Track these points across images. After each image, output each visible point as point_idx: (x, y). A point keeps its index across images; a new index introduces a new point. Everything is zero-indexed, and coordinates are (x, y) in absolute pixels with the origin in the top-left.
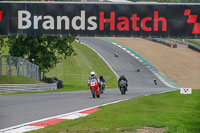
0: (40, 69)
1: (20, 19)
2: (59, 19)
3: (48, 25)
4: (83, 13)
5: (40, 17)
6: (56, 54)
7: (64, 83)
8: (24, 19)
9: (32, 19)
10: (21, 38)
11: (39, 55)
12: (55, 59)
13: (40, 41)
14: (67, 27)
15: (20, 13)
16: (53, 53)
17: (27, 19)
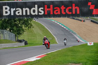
0: (15, 35)
1: (4, 10)
2: (24, 9)
3: (19, 13)
4: (36, 6)
5: (14, 9)
6: (23, 27)
7: (28, 42)
8: (6, 10)
9: (10, 10)
10: (5, 20)
11: (15, 28)
12: (23, 30)
13: (15, 21)
14: (28, 14)
15: (4, 7)
16: (22, 27)
17: (7, 10)
